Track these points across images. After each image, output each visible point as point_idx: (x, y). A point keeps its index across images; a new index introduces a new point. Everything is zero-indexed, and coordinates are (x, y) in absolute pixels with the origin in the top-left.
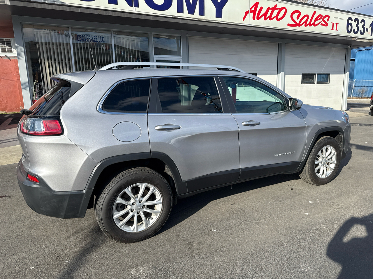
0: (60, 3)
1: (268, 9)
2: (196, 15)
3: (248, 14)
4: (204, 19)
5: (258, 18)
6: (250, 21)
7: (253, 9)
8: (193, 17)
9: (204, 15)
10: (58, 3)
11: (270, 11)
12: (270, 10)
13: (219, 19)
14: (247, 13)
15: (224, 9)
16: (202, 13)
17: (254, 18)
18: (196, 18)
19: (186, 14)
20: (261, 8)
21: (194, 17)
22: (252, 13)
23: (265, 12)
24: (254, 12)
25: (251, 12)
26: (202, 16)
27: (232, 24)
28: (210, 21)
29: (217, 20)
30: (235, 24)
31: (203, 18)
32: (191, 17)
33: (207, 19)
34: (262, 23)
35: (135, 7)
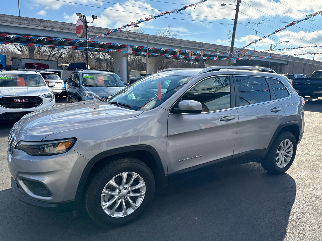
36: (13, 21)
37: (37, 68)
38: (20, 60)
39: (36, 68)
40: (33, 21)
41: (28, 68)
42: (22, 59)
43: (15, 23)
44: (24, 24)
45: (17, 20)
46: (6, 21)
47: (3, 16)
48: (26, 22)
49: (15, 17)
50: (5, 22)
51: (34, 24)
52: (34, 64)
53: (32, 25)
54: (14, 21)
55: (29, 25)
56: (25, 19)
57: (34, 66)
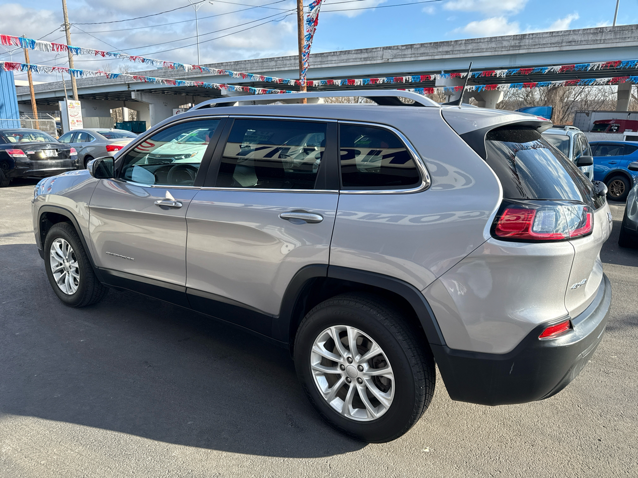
36: (583, 39)
37: (615, 129)
38: (588, 116)
39: (612, 131)
40: (624, 32)
41: (597, 130)
42: (593, 113)
43: (587, 42)
44: (604, 41)
45: (591, 37)
46: (570, 42)
47: (567, 33)
48: (608, 37)
49: (588, 31)
50: (569, 44)
51: (625, 38)
52: (611, 122)
53: (621, 41)
54: (586, 39)
55: (615, 41)
56: (608, 31)
57: (609, 126)
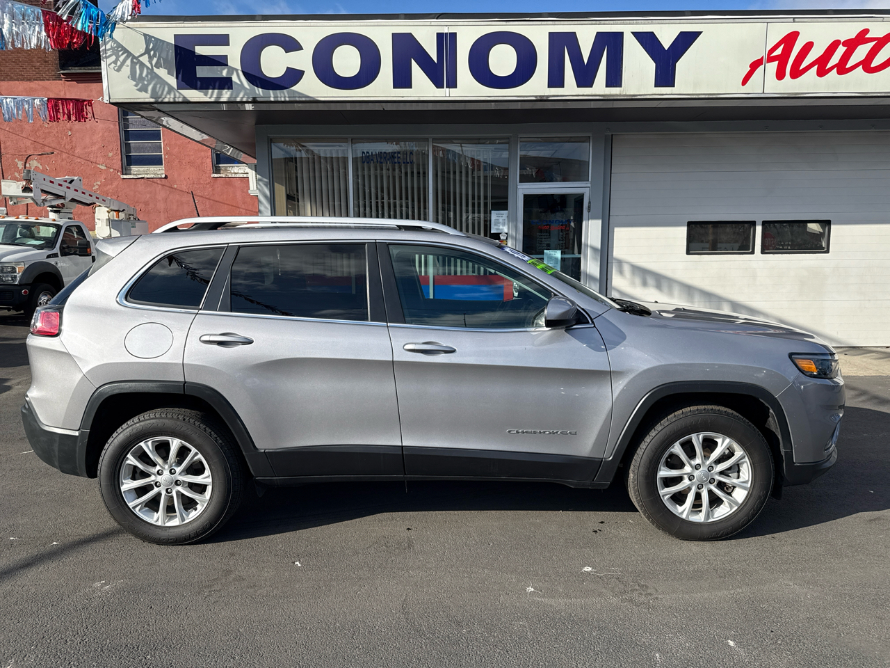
0: (308, 99)
1: (835, 44)
2: (599, 87)
3: (762, 67)
4: (620, 95)
5: (796, 73)
6: (768, 84)
7: (778, 52)
8: (590, 93)
9: (620, 86)
10: (301, 99)
11: (841, 50)
12: (841, 45)
13: (665, 91)
14: (755, 65)
15: (681, 66)
16: (614, 78)
17: (780, 75)
18: (598, 93)
19: (570, 88)
20: (808, 46)
21: (593, 93)
22: (776, 63)
23: (822, 53)
24: (783, 60)
25: (770, 60)
26: (616, 87)
27: (707, 97)
28: (639, 97)
29: (657, 93)
30: (714, 96)
31: (618, 93)
32: (585, 94)
33: (628, 94)
34: (810, 85)
35: (448, 89)
